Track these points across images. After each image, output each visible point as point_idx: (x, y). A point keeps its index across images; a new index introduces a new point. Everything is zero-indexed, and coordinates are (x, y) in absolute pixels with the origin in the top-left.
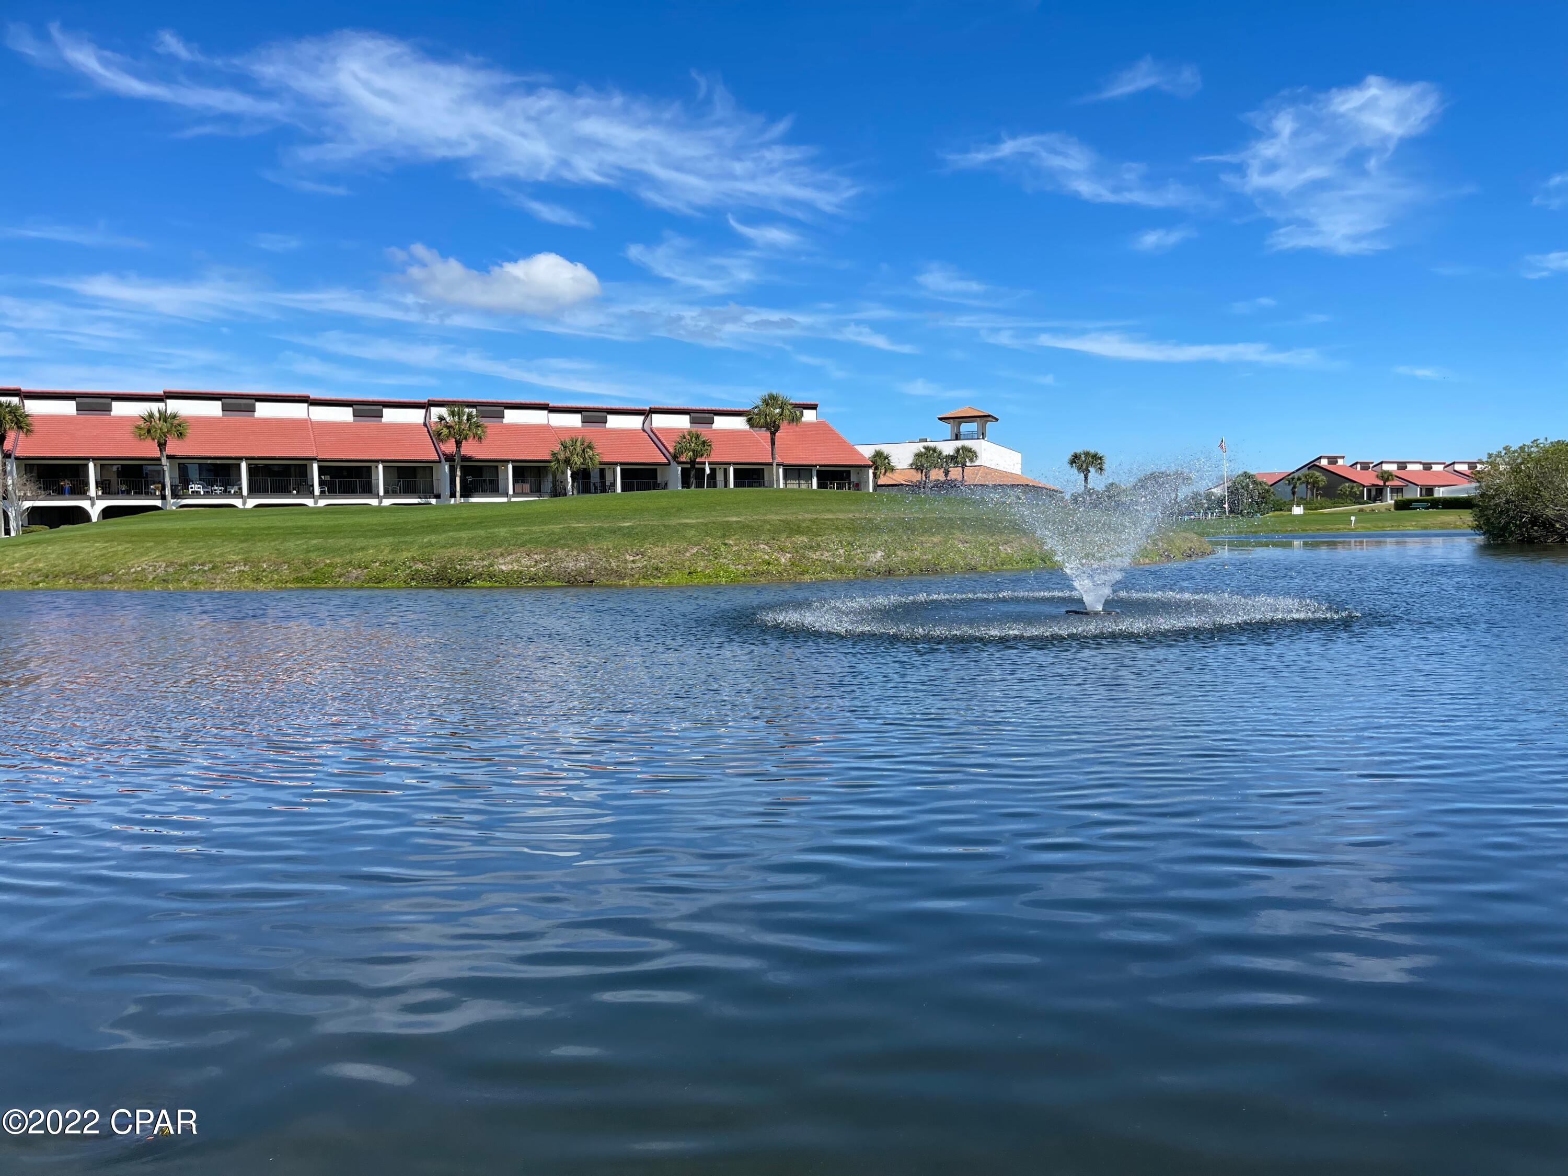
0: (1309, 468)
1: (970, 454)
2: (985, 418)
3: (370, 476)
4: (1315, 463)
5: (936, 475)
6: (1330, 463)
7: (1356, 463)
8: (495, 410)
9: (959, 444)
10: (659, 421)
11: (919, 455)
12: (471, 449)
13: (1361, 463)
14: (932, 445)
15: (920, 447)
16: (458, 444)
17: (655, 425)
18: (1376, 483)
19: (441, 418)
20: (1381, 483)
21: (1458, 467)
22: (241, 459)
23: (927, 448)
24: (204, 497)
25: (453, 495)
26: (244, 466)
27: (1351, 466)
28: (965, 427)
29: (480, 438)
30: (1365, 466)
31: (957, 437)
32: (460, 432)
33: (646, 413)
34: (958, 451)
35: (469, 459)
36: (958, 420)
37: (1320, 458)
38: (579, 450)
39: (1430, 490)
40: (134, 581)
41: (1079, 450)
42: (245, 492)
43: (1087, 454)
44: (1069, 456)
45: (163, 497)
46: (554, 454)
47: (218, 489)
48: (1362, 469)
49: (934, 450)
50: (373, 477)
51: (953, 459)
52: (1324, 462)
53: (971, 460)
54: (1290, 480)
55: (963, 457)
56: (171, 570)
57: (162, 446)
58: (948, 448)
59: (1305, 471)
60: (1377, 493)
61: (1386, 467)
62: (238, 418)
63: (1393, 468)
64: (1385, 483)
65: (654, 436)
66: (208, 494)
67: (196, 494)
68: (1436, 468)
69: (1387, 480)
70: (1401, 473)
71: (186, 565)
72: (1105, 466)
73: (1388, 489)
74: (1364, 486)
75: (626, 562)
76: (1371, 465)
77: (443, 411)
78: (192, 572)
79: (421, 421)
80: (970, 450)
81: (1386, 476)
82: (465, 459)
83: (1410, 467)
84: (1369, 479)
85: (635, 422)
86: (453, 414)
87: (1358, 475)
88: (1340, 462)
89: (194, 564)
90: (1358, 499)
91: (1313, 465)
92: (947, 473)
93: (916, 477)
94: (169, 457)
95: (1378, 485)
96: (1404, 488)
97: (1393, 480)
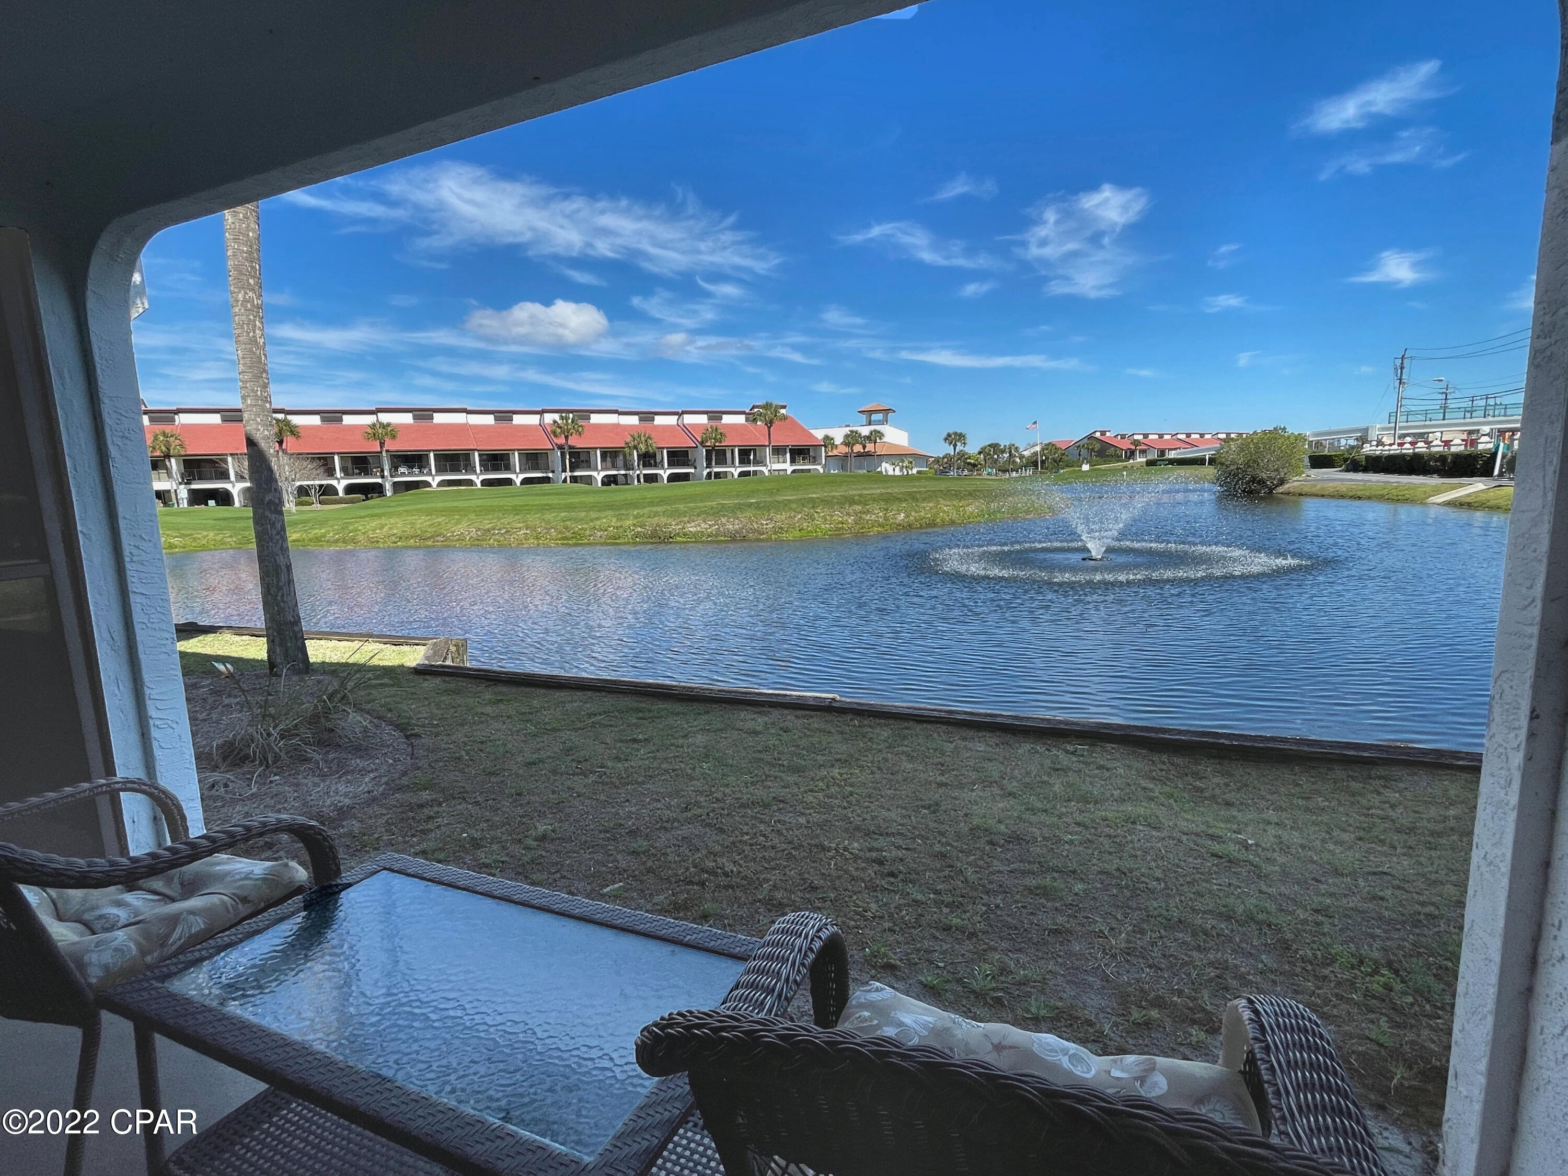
0: (1088, 439)
1: (880, 434)
2: (887, 411)
3: (509, 460)
4: (1092, 435)
5: (858, 448)
6: (1101, 435)
7: (1118, 435)
8: (585, 414)
9: (872, 428)
10: (688, 419)
11: (847, 436)
12: (574, 441)
13: (1120, 435)
14: (854, 429)
15: (847, 430)
16: (567, 437)
17: (686, 422)
18: (1130, 448)
19: (555, 422)
20: (1134, 448)
21: (1179, 436)
22: (430, 451)
23: (852, 432)
24: (407, 476)
25: (564, 470)
26: (432, 455)
27: (1115, 437)
28: (874, 417)
29: (580, 434)
30: (1123, 437)
31: (870, 424)
32: (568, 431)
33: (680, 414)
34: (871, 433)
35: (573, 447)
36: (871, 412)
37: (1095, 432)
38: (643, 439)
39: (1162, 452)
40: (458, 540)
41: (951, 432)
42: (434, 472)
43: (956, 434)
44: (945, 435)
45: (383, 477)
46: (627, 443)
47: (416, 470)
48: (1121, 438)
49: (856, 432)
50: (511, 460)
51: (868, 438)
52: (1098, 435)
53: (880, 439)
54: (1078, 446)
55: (875, 436)
56: (479, 533)
57: (382, 445)
58: (865, 431)
59: (1086, 440)
60: (1131, 454)
61: (1136, 437)
62: (424, 423)
63: (1140, 437)
64: (1136, 448)
65: (686, 429)
66: (410, 474)
67: (403, 474)
68: (1166, 437)
69: (1137, 445)
70: (1145, 441)
71: (488, 530)
72: (967, 441)
73: (1138, 451)
74: (1122, 450)
75: (762, 524)
76: (1127, 436)
77: (556, 417)
78: (493, 534)
79: (538, 423)
80: (879, 432)
81: (1136, 443)
82: (570, 447)
83: (1151, 437)
84: (1126, 445)
85: (672, 420)
86: (562, 418)
87: (1118, 442)
88: (1108, 434)
89: (494, 529)
90: (1118, 458)
91: (1090, 437)
92: (864, 447)
93: (846, 450)
94: (387, 451)
96: (1148, 451)
97: (1140, 445)
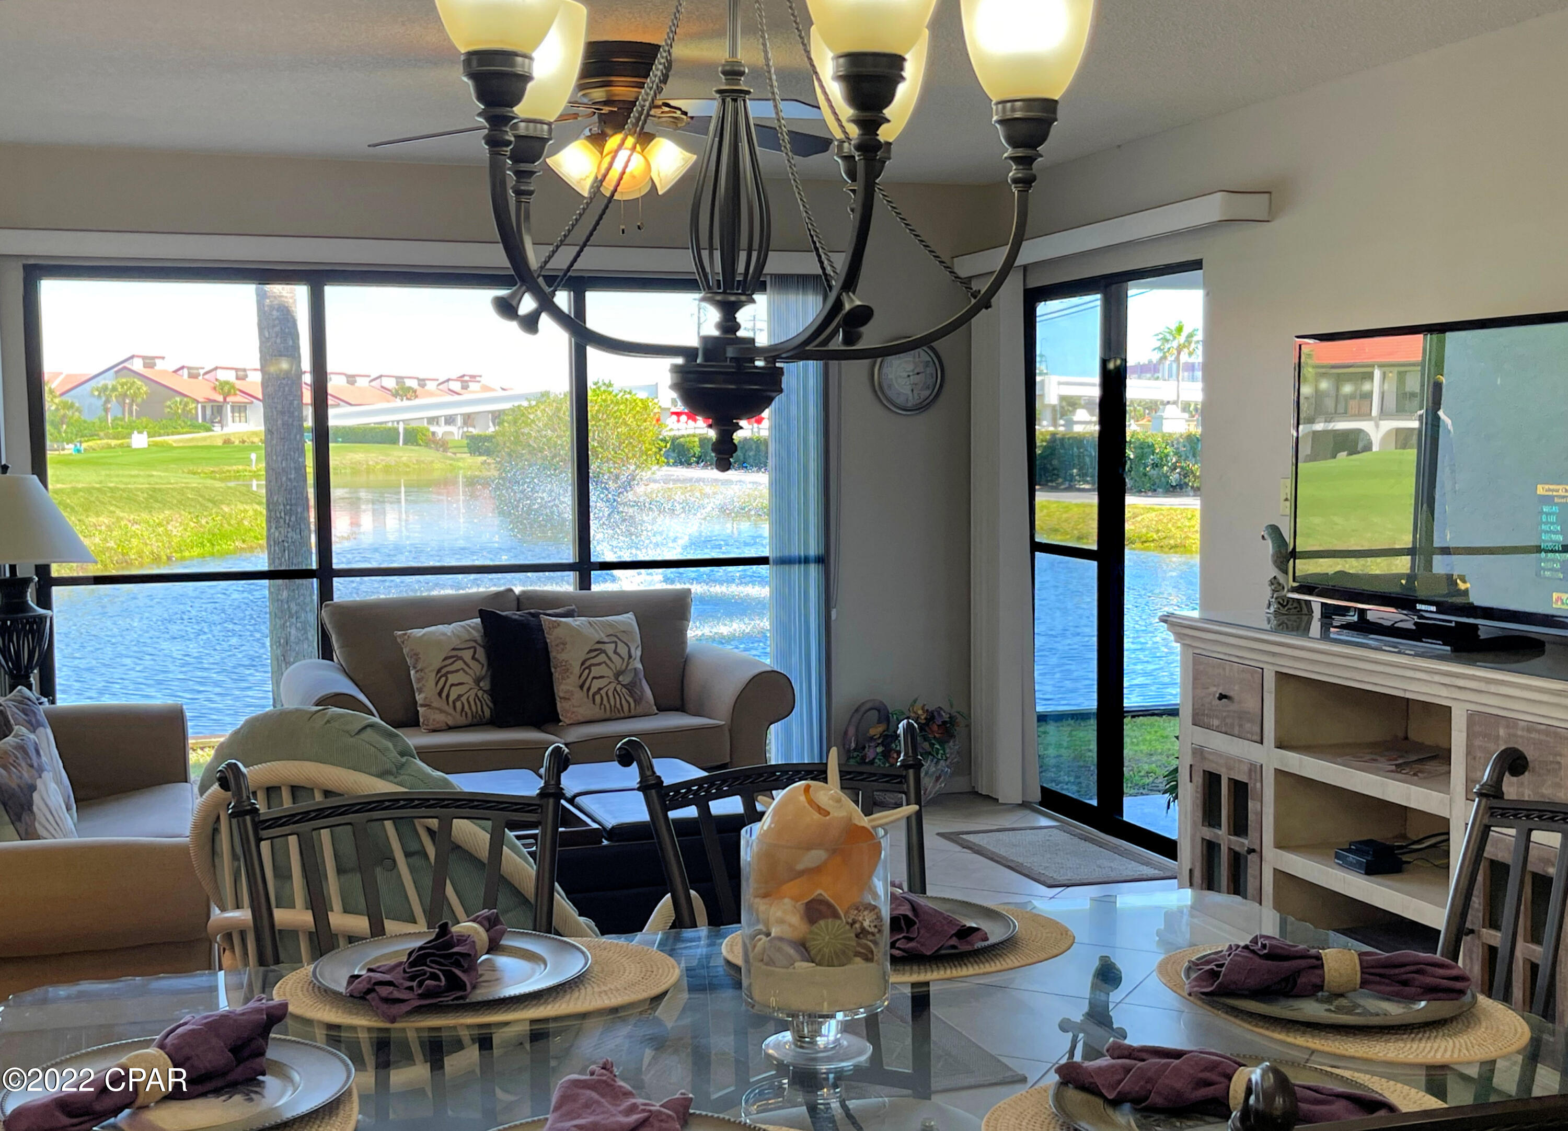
0: (116, 372)
4: (125, 364)
6: (146, 366)
7: (182, 368)
13: (189, 368)
18: (211, 398)
20: (221, 399)
27: (175, 371)
30: (193, 372)
37: (132, 357)
48: (191, 376)
52: (137, 365)
60: (215, 414)
61: (221, 375)
63: (230, 376)
64: (225, 399)
69: (229, 394)
73: (229, 407)
74: (198, 402)
76: (202, 372)
81: (226, 388)
84: (201, 391)
87: (182, 383)
88: (160, 365)
90: (192, 421)
91: (121, 369)
95: (215, 401)
96: (248, 406)
97: (235, 394)
